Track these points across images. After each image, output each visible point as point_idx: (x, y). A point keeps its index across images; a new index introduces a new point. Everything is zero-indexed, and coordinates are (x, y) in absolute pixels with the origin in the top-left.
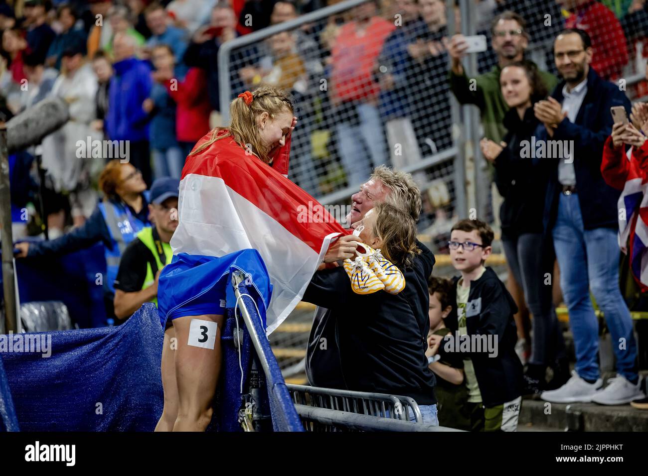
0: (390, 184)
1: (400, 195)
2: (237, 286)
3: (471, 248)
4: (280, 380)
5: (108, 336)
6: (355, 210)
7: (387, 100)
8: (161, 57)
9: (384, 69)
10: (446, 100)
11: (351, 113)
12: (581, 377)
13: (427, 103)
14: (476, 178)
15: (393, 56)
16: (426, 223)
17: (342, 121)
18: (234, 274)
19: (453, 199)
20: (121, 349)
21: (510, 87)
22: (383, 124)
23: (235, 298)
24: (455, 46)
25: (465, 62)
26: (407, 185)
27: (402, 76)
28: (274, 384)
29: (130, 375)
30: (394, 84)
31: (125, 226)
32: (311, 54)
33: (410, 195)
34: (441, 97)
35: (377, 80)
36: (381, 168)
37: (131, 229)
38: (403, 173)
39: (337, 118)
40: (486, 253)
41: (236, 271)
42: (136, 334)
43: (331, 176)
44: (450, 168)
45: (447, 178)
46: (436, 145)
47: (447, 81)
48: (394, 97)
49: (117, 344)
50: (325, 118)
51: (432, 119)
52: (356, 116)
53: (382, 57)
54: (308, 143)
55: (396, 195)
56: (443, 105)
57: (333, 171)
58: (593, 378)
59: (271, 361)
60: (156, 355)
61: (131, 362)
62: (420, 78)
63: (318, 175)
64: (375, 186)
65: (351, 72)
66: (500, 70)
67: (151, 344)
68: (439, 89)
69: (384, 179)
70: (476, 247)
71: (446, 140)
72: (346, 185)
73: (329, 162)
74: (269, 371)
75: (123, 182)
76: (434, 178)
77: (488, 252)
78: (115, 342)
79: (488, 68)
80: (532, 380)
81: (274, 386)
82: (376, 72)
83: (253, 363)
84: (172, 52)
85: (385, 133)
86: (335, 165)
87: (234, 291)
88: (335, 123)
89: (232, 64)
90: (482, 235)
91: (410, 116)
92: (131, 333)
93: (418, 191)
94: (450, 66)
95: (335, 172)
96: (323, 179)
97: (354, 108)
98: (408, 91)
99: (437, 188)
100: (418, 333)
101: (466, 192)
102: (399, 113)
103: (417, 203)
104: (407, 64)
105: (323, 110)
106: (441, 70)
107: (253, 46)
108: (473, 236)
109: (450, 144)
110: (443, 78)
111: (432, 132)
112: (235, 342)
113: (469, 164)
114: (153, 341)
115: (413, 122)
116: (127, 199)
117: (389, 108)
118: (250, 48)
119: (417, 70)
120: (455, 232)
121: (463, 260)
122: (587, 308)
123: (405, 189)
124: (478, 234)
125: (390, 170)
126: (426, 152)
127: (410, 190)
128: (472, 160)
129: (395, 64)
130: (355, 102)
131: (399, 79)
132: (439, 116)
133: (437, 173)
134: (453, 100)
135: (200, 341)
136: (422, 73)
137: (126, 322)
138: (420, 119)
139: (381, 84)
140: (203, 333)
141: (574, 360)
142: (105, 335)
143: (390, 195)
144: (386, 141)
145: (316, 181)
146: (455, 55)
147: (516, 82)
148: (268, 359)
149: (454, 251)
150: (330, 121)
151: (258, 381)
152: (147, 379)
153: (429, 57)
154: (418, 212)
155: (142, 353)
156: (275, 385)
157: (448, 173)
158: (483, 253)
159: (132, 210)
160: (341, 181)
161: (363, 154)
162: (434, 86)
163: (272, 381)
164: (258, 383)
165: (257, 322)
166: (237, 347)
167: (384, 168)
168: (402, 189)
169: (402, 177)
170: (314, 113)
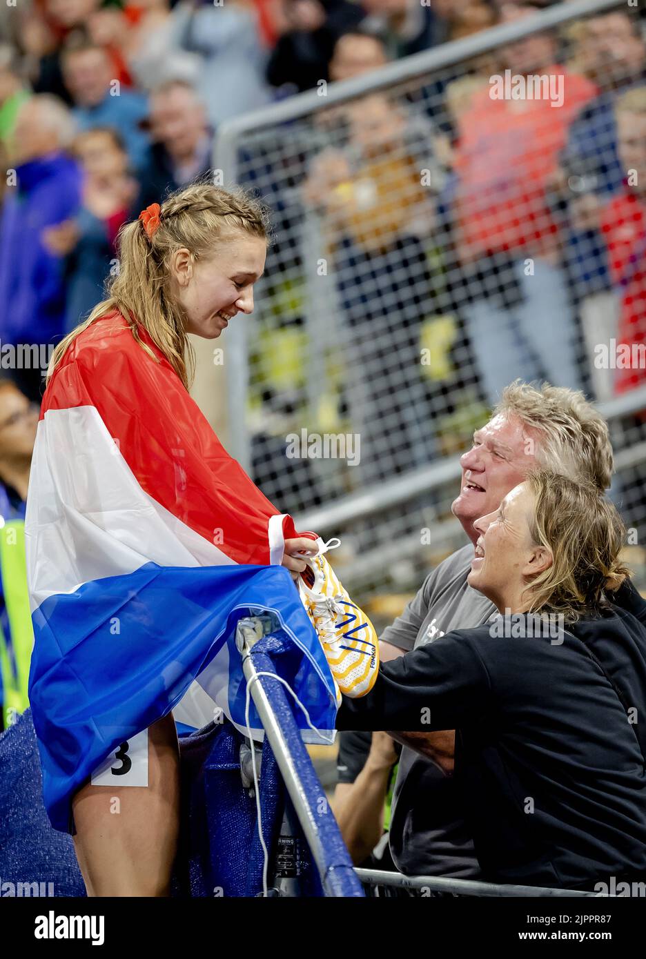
0: (539, 420)
1: (567, 441)
2: (248, 652)
4: (341, 858)
6: (470, 487)
7: (585, 247)
8: (95, 154)
11: (506, 277)
17: (486, 294)
18: (241, 624)
22: (576, 301)
26: (577, 418)
28: (328, 867)
33: (588, 438)
35: (563, 206)
36: (518, 388)
39: (475, 287)
50: (449, 288)
52: (516, 283)
54: (413, 342)
55: (557, 444)
57: (466, 403)
61: (16, 821)
63: (434, 415)
64: (508, 430)
69: (526, 412)
74: (318, 838)
81: (328, 871)
83: (282, 822)
84: (120, 143)
87: (242, 663)
93: (603, 427)
97: (511, 265)
100: (638, 751)
105: (446, 269)
112: (244, 776)
117: (591, 265)
123: (576, 426)
127: (585, 428)
130: (515, 252)
143: (545, 446)
144: (580, 340)
145: (430, 426)
150: (460, 295)
151: (293, 861)
154: (609, 472)
156: (331, 869)
163: (323, 861)
164: (296, 868)
165: (291, 731)
166: (249, 786)
167: (523, 386)
168: (568, 429)
169: (563, 403)
170: (427, 276)
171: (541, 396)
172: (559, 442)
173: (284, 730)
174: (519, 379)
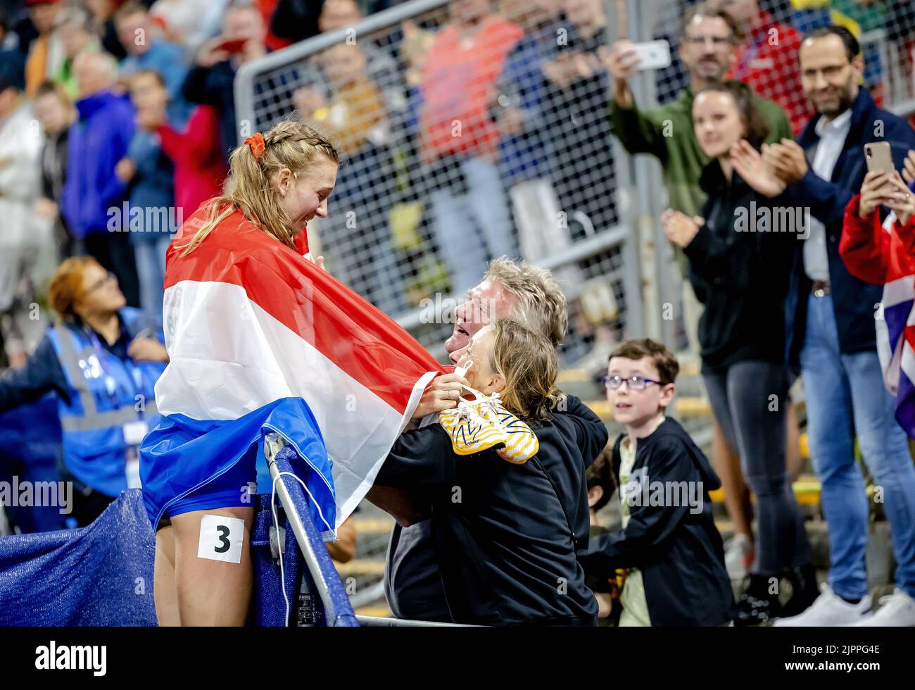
0: (515, 288)
1: (533, 305)
2: (273, 458)
3: (641, 387)
4: (346, 609)
5: (66, 545)
6: (459, 331)
7: (510, 150)
8: (145, 90)
9: (504, 101)
10: (606, 149)
11: (453, 174)
12: (836, 593)
13: (576, 153)
14: (659, 274)
15: (518, 80)
16: (580, 349)
17: (438, 187)
18: (267, 438)
19: (622, 309)
20: (89, 565)
21: (709, 126)
22: (506, 190)
23: (269, 479)
24: (619, 60)
25: (635, 85)
26: (543, 289)
27: (534, 112)
28: (337, 616)
29: (105, 607)
30: (522, 124)
31: (90, 366)
32: (385, 80)
33: (550, 304)
34: (598, 144)
35: (494, 119)
36: (503, 262)
37: (102, 370)
38: (539, 269)
39: (431, 182)
40: (666, 394)
41: (271, 434)
42: (112, 540)
43: (424, 277)
44: (615, 259)
45: (612, 276)
46: (592, 222)
47: (608, 118)
48: (522, 145)
49: (82, 558)
50: (411, 183)
51: (585, 180)
52: (462, 178)
53: (501, 81)
54: (385, 224)
55: (526, 307)
56: (602, 158)
57: (427, 268)
58: (855, 596)
59: (330, 578)
60: (146, 573)
61: (106, 586)
62: (563, 114)
63: (403, 277)
64: (491, 292)
65: (451, 106)
66: (691, 97)
67: (136, 555)
68: (594, 131)
69: (506, 280)
70: (648, 384)
71: (608, 215)
72: (447, 291)
73: (420, 254)
74: (329, 595)
75: (85, 294)
76: (590, 276)
77: (670, 393)
78: (78, 554)
79: (673, 94)
80: (757, 601)
81: (337, 618)
82: (493, 106)
83: (301, 583)
84: (162, 81)
85: (510, 204)
86: (429, 259)
87: (269, 467)
88: (427, 191)
89: (259, 98)
90: (660, 366)
91: (549, 176)
92: (104, 538)
93: (562, 297)
94: (612, 92)
95: (430, 270)
96: (411, 282)
97: (457, 165)
98: (545, 136)
99: (596, 294)
100: (566, 526)
101: (642, 298)
102: (531, 171)
103: (560, 317)
104: (542, 92)
105: (409, 169)
106: (597, 100)
107: (293, 69)
108: (645, 366)
109: (616, 219)
110: (601, 113)
111: (585, 202)
112: (272, 549)
113: (646, 252)
114: (140, 551)
115: (555, 185)
116: (93, 321)
117: (515, 163)
118: (287, 71)
119: (558, 101)
120: (615, 360)
121: (629, 406)
122: (850, 483)
123: (541, 295)
124: (652, 364)
125: (515, 264)
126: (578, 234)
127: (548, 297)
128: (651, 245)
129: (523, 92)
130: (459, 156)
131: (532, 118)
132: (596, 175)
133: (595, 268)
134: (618, 149)
135: (218, 550)
136: (566, 105)
137: (96, 521)
138: (566, 180)
139: (502, 126)
140: (222, 538)
141: (825, 567)
142: (61, 544)
143: (517, 307)
144: (512, 217)
145: (400, 285)
146: (620, 75)
147: (719, 117)
148: (326, 576)
149: (614, 392)
150: (419, 188)
151: (310, 611)
152: (133, 613)
153: (575, 80)
154: (563, 331)
155: (123, 570)
156: (339, 617)
157: (614, 268)
158: (662, 394)
159: (102, 339)
160: (440, 284)
161: (475, 240)
162: (586, 127)
163: (333, 612)
164: (312, 617)
165: (306, 516)
166: (276, 557)
167: (507, 261)
168: (535, 296)
169: (535, 276)
170: (394, 175)
171: (520, 270)
172: (527, 304)
173: (301, 516)
174: (505, 256)
